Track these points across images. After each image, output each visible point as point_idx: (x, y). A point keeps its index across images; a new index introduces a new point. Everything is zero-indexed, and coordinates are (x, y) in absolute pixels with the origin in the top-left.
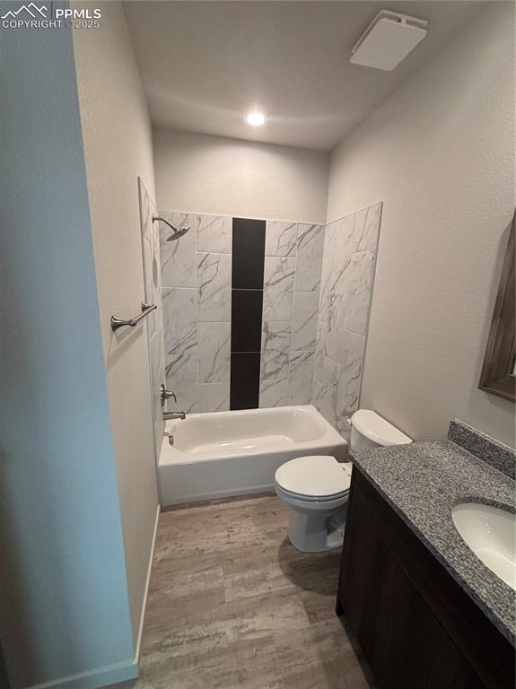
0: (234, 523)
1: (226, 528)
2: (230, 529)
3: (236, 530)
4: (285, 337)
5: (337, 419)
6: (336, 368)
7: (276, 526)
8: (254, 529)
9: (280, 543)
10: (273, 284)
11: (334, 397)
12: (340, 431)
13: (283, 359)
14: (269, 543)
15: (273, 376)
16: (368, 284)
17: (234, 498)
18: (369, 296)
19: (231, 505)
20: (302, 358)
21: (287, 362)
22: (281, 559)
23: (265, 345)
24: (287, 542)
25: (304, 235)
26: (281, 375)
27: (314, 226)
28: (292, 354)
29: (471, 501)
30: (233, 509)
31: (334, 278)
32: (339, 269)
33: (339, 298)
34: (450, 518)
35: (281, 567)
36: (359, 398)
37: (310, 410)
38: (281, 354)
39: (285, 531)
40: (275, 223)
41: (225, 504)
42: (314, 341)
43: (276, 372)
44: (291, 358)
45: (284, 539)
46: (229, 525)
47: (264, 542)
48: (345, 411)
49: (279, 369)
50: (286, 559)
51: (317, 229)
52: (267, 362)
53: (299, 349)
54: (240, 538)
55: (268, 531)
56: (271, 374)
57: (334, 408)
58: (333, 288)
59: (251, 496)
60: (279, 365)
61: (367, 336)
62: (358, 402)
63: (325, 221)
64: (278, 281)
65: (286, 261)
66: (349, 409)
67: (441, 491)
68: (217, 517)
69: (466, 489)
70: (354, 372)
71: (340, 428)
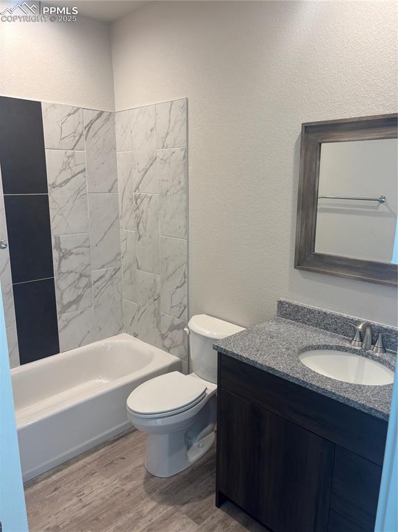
0: (80, 486)
1: (74, 494)
2: (79, 494)
3: (86, 492)
4: (83, 254)
5: (163, 337)
6: (155, 280)
7: (132, 467)
8: (106, 481)
9: (141, 482)
10: (61, 185)
11: (157, 314)
12: (168, 350)
13: (84, 281)
14: (129, 486)
15: (74, 306)
16: (182, 184)
17: (67, 464)
18: (184, 197)
19: (66, 471)
20: (107, 277)
21: (89, 285)
22: (149, 493)
23: (59, 267)
24: (150, 476)
25: (92, 123)
26: (84, 303)
27: (101, 113)
28: (95, 274)
29: (306, 350)
30: (71, 473)
31: (136, 177)
32: (142, 166)
33: (146, 200)
34: (299, 361)
35: (153, 499)
36: (187, 307)
37: (125, 339)
38: (81, 275)
39: (143, 468)
40: (53, 105)
41: (59, 474)
42: (119, 254)
43: (77, 301)
44: (94, 278)
45: (143, 476)
46: (75, 491)
47: (124, 487)
48: (172, 324)
49: (80, 297)
50: (154, 490)
51: (105, 117)
52: (64, 290)
53: (103, 267)
54: (96, 496)
55: (123, 477)
56: (70, 304)
57: (158, 326)
58: (137, 188)
59: (88, 453)
60: (80, 291)
61: (188, 240)
62: (187, 311)
63: (114, 108)
64: (67, 181)
65: (73, 156)
66: (177, 321)
67: (288, 349)
68: (56, 490)
69: (301, 343)
70: (178, 280)
71: (168, 346)
